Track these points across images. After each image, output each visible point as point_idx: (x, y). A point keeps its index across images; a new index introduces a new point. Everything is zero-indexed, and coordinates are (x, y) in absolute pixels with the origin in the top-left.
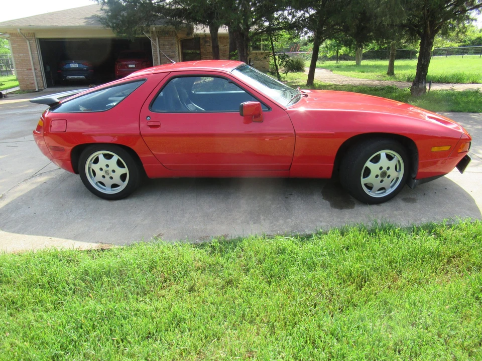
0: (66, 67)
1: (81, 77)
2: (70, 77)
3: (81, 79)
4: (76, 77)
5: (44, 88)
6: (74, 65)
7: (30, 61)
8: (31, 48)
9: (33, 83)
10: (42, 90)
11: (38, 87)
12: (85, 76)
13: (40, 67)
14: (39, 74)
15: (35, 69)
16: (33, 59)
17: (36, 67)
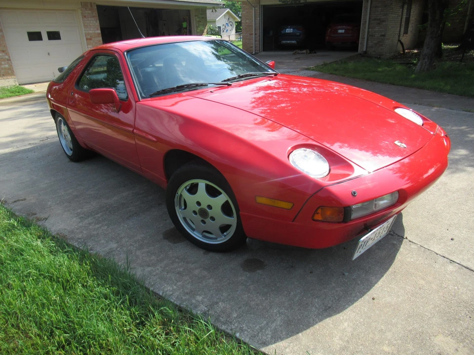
0: (283, 32)
1: (293, 42)
2: (284, 42)
3: (294, 44)
4: (288, 42)
5: (260, 52)
6: (289, 30)
7: (252, 26)
8: (255, 15)
9: (252, 47)
10: (258, 53)
11: (255, 50)
12: (296, 41)
13: (260, 32)
14: (258, 39)
15: (255, 34)
16: (255, 25)
17: (256, 32)
